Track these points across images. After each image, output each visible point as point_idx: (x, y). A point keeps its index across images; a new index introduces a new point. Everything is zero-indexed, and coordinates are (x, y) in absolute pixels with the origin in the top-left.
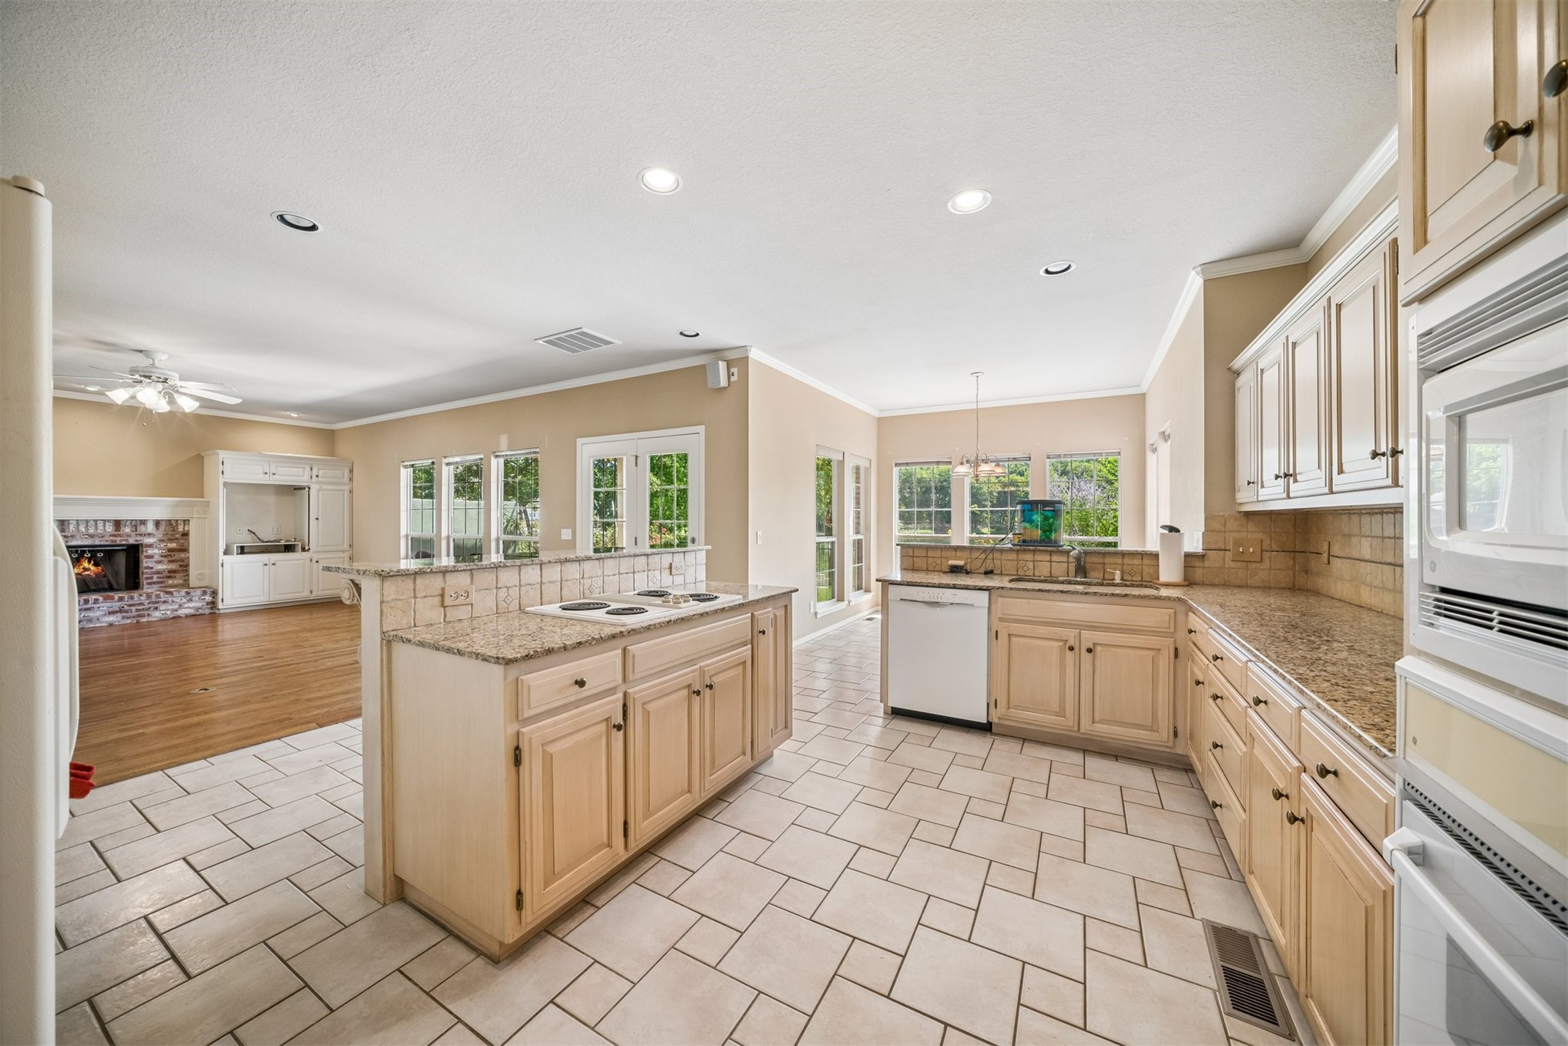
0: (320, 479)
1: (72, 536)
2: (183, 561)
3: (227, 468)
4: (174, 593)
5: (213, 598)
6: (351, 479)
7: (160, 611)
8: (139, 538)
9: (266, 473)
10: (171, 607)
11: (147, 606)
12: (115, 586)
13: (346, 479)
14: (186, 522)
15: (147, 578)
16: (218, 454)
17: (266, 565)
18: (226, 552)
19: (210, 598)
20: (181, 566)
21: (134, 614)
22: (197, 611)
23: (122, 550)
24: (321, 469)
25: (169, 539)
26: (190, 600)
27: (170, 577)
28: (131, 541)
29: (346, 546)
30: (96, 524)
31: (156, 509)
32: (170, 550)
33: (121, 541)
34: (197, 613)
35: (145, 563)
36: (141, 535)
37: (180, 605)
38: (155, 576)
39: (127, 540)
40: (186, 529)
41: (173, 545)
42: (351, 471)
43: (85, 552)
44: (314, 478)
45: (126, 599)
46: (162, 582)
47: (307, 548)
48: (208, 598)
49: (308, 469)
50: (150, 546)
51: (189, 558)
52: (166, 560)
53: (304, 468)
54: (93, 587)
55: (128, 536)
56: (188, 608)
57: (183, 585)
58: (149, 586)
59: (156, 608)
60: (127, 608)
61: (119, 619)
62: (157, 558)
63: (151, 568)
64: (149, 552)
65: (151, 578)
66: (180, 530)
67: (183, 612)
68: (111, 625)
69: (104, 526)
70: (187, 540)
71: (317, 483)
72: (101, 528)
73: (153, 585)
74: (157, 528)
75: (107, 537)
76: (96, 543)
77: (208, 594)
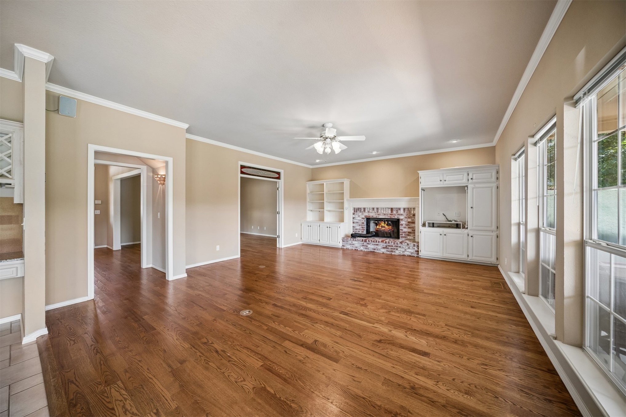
0: (473, 181)
1: (380, 214)
2: (413, 228)
3: (422, 180)
6: (497, 179)
7: (398, 251)
8: (398, 216)
9: (441, 181)
10: (402, 250)
11: (394, 248)
12: (392, 236)
13: (494, 179)
14: (414, 208)
15: (401, 235)
16: (419, 173)
17: (441, 235)
18: (424, 225)
19: (417, 249)
20: (412, 230)
21: (390, 250)
22: (412, 254)
23: (395, 221)
24: (474, 174)
25: (408, 217)
26: (409, 248)
27: (408, 235)
29: (494, 227)
30: (386, 209)
31: (403, 203)
32: (409, 222)
33: (393, 217)
34: (412, 255)
35: (401, 227)
36: (399, 214)
37: (405, 250)
38: (404, 234)
39: (395, 217)
40: (414, 212)
41: (410, 220)
44: (470, 180)
45: (387, 243)
46: (406, 237)
47: (466, 226)
48: (416, 249)
49: (466, 175)
50: (402, 220)
51: (415, 227)
52: (407, 227)
53: (463, 175)
54: (386, 236)
55: (395, 215)
56: (408, 252)
57: (413, 240)
58: (401, 238)
59: (397, 249)
60: (388, 247)
61: (386, 251)
62: (404, 226)
63: (402, 230)
64: (402, 222)
65: (402, 235)
66: (412, 213)
67: (407, 253)
68: (383, 253)
69: (388, 210)
70: (415, 218)
71: (471, 183)
72: (387, 211)
73: (403, 238)
74: (404, 212)
75: (389, 215)
76: (386, 217)
77: (416, 246)
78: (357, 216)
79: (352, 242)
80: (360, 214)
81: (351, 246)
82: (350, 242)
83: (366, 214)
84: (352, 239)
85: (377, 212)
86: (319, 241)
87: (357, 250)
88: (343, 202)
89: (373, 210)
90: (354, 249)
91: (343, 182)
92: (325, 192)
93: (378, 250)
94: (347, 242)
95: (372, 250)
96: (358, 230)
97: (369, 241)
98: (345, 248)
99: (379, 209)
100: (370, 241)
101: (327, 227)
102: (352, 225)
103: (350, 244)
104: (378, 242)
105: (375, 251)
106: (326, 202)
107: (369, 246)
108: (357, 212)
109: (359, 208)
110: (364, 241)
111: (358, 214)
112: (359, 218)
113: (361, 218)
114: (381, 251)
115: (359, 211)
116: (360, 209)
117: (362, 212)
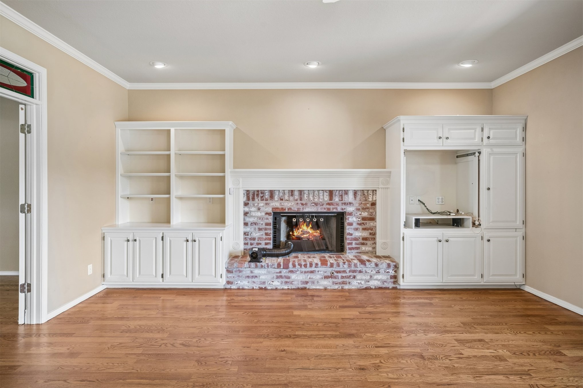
0: (491, 141)
1: (306, 204)
2: (372, 230)
3: (407, 135)
4: (367, 263)
5: (395, 271)
6: (524, 139)
7: (357, 280)
8: (344, 207)
9: (440, 138)
10: (364, 278)
11: (348, 274)
12: (330, 249)
13: (519, 139)
14: (374, 191)
15: (349, 244)
16: (399, 120)
17: (440, 241)
18: (406, 225)
19: (393, 272)
20: (370, 234)
21: (340, 280)
22: (383, 283)
23: (334, 216)
24: (492, 130)
25: (363, 209)
26: (378, 272)
27: (363, 244)
28: (339, 210)
29: (519, 223)
30: (319, 193)
32: (364, 219)
33: (333, 209)
34: (384, 286)
35: (348, 229)
36: (345, 204)
37: (371, 277)
38: (354, 242)
39: (337, 209)
40: (374, 199)
41: (365, 214)
42: (525, 129)
43: (313, 216)
44: (485, 139)
45: (335, 266)
46: (357, 248)
47: (477, 223)
48: (392, 272)
49: (479, 129)
50: (350, 214)
51: (376, 227)
52: (360, 227)
53: (475, 129)
54: (317, 248)
55: (337, 204)
56: (377, 280)
57: (372, 252)
58: (350, 251)
59: (354, 277)
60: (335, 274)
61: (331, 284)
62: (355, 225)
63: (351, 235)
64: (350, 219)
65: (351, 244)
66: (370, 200)
67: (373, 284)
68: (326, 289)
69: (323, 195)
70: (375, 209)
71: (488, 146)
72: (321, 197)
73: (352, 251)
74: (355, 198)
75: (325, 205)
76: (319, 210)
77: (392, 267)
78: (253, 209)
79: (252, 272)
80: (262, 205)
81: (250, 280)
82: (247, 272)
83: (276, 204)
84: (253, 264)
85: (301, 200)
86: (162, 277)
87: (266, 289)
88: (224, 177)
89: (292, 195)
90: (256, 286)
91: (224, 130)
92: (172, 153)
93: (313, 283)
94: (240, 271)
95: (301, 286)
96: (256, 241)
97: (294, 266)
98: (234, 287)
99: (305, 192)
100: (297, 266)
101: (187, 241)
102: (242, 229)
103: (248, 277)
104: (314, 265)
105: (308, 286)
106: (176, 176)
107: (293, 276)
108: (253, 199)
109: (258, 191)
110: (282, 267)
111: (256, 205)
112: (259, 214)
113: (263, 214)
114: (320, 285)
115: (259, 198)
116: (262, 193)
117: (267, 200)
